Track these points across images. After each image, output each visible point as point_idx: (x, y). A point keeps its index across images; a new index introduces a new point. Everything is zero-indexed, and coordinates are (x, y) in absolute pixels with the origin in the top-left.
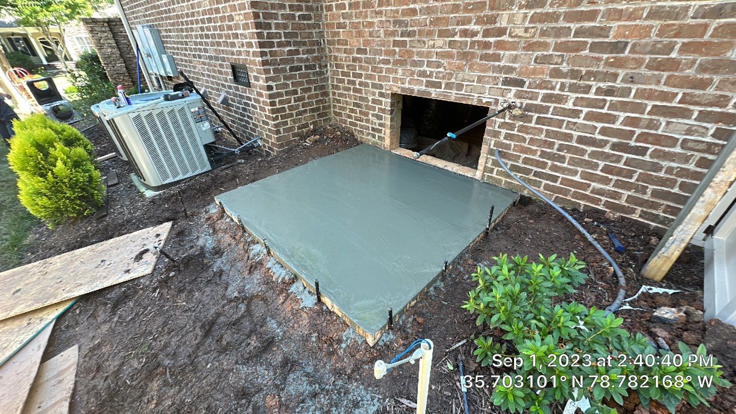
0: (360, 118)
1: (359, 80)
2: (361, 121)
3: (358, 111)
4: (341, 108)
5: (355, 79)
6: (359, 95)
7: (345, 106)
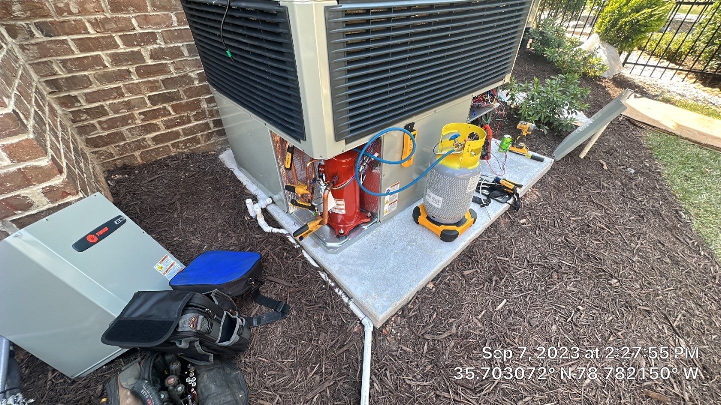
0: (181, 117)
1: (149, 47)
2: (184, 123)
3: (170, 109)
4: (112, 123)
5: (136, 49)
6: (161, 77)
7: (125, 112)
